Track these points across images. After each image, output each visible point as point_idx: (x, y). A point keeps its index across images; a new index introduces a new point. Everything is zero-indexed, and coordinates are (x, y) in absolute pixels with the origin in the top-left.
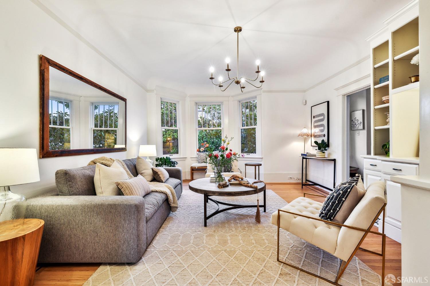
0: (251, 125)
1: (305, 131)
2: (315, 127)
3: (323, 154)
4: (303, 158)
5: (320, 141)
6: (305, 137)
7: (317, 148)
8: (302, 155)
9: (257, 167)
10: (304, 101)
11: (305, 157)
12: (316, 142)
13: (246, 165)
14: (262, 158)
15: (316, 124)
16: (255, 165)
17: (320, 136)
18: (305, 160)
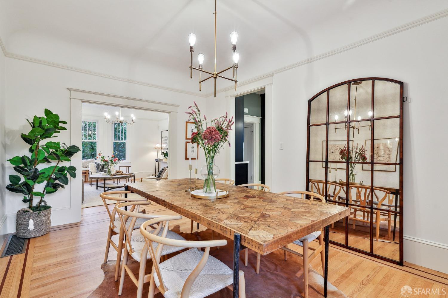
0: (122, 139)
1: (158, 146)
2: (164, 143)
3: (166, 159)
4: (156, 162)
5: (165, 152)
6: (157, 149)
7: (163, 156)
8: (156, 160)
9: (128, 168)
10: (158, 127)
11: (157, 161)
12: (163, 153)
13: (120, 167)
14: (130, 163)
15: (164, 142)
16: (127, 167)
17: (165, 149)
18: (157, 163)
